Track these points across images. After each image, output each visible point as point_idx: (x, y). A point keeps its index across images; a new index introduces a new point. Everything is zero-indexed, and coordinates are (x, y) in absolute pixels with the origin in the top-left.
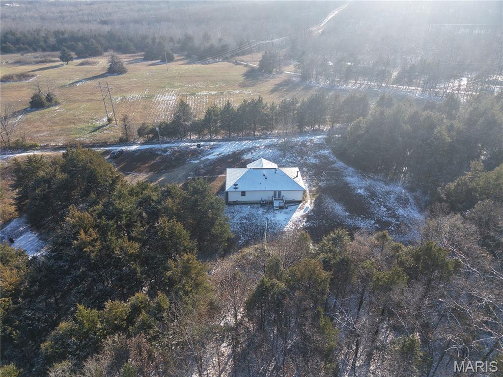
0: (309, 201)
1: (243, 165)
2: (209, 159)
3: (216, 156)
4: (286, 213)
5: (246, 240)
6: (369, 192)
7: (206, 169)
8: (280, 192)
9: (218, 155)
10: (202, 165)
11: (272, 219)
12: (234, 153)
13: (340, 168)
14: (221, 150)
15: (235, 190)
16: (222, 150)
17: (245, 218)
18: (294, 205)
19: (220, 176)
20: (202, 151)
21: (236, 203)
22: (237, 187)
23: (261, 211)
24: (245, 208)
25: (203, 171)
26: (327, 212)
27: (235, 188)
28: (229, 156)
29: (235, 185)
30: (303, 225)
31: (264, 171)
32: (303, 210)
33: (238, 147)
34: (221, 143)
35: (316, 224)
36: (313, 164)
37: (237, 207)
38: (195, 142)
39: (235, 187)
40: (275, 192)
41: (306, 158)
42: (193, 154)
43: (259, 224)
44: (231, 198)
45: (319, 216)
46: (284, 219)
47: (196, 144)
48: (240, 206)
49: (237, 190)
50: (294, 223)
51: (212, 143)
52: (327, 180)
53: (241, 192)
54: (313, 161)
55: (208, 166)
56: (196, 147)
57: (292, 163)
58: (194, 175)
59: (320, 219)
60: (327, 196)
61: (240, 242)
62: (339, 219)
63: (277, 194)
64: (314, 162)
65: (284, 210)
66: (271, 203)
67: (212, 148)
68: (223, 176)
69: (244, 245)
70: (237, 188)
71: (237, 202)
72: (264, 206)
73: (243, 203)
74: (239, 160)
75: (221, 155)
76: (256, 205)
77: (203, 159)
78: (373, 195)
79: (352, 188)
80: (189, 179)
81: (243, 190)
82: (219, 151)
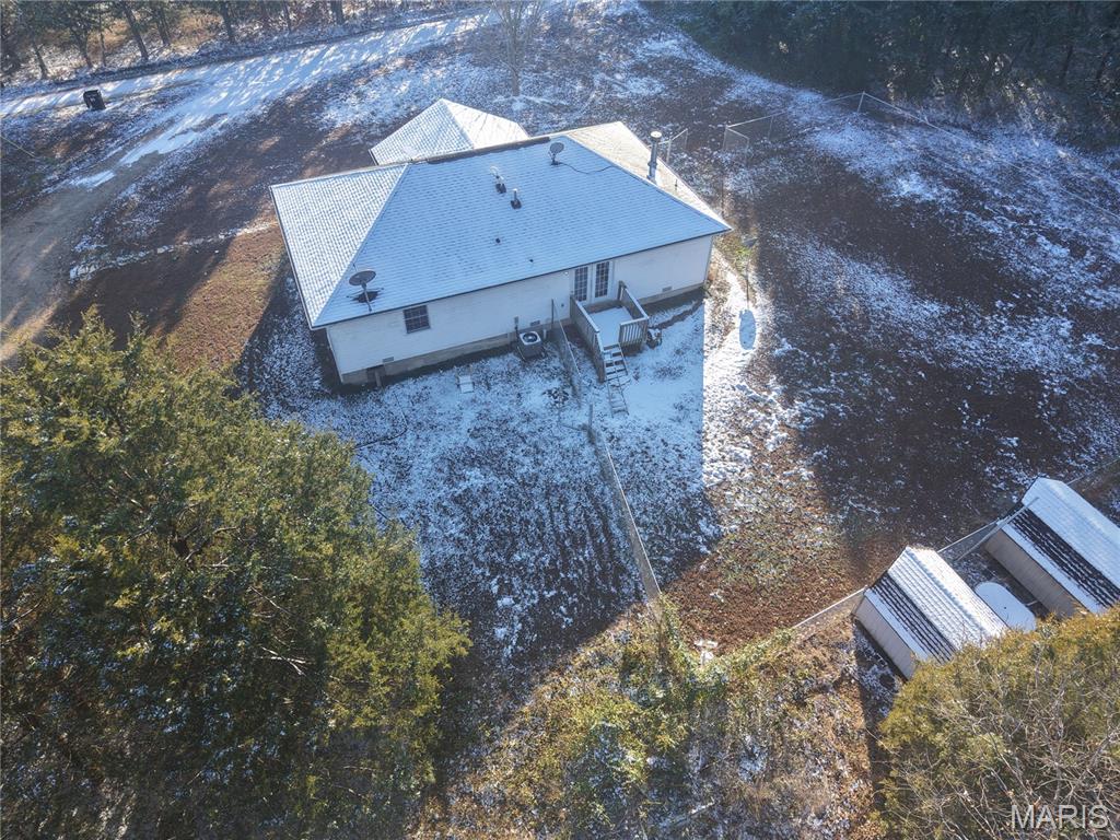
0: (732, 278)
1: (352, 152)
2: (162, 157)
3: (193, 137)
4: (665, 373)
5: (531, 611)
6: (947, 184)
7: (161, 206)
8: (603, 269)
9: (200, 128)
10: (132, 193)
11: (615, 423)
12: (278, 108)
13: (766, 102)
14: (210, 102)
15: (362, 309)
16: (215, 101)
17: (474, 461)
18: (681, 317)
19: (242, 232)
20: (119, 121)
21: (382, 378)
22: (371, 286)
23: (536, 393)
24: (444, 392)
25: (144, 223)
26: (844, 319)
27: (361, 299)
28: (255, 128)
29: (361, 278)
30: (783, 425)
31: (494, 166)
32: (734, 334)
33: (284, 80)
34: (201, 72)
35: (836, 398)
36: (646, 100)
37: (398, 398)
38: (71, 85)
39: (359, 289)
40: (581, 272)
41: (603, 82)
42: (76, 145)
43: (558, 478)
44: (352, 358)
45: (824, 347)
46: (674, 413)
47: (79, 93)
48: (411, 387)
49: (377, 306)
50: (735, 424)
51: (157, 81)
52: (752, 162)
53: (401, 312)
54: (639, 87)
55: (165, 190)
56: (82, 108)
57: (555, 108)
58: (100, 251)
59: (838, 368)
60: (793, 238)
61: (500, 632)
62: (917, 344)
63: (592, 275)
64: (645, 92)
65: (648, 359)
66: (576, 332)
67: (164, 100)
68: (260, 226)
69: (534, 655)
70: (373, 295)
71: (390, 371)
72: (537, 357)
73: (420, 364)
74: (313, 135)
75: (216, 127)
76: (496, 364)
77: (131, 158)
78: (969, 192)
79: (867, 175)
80: (76, 281)
81: (413, 298)
82: (201, 110)
